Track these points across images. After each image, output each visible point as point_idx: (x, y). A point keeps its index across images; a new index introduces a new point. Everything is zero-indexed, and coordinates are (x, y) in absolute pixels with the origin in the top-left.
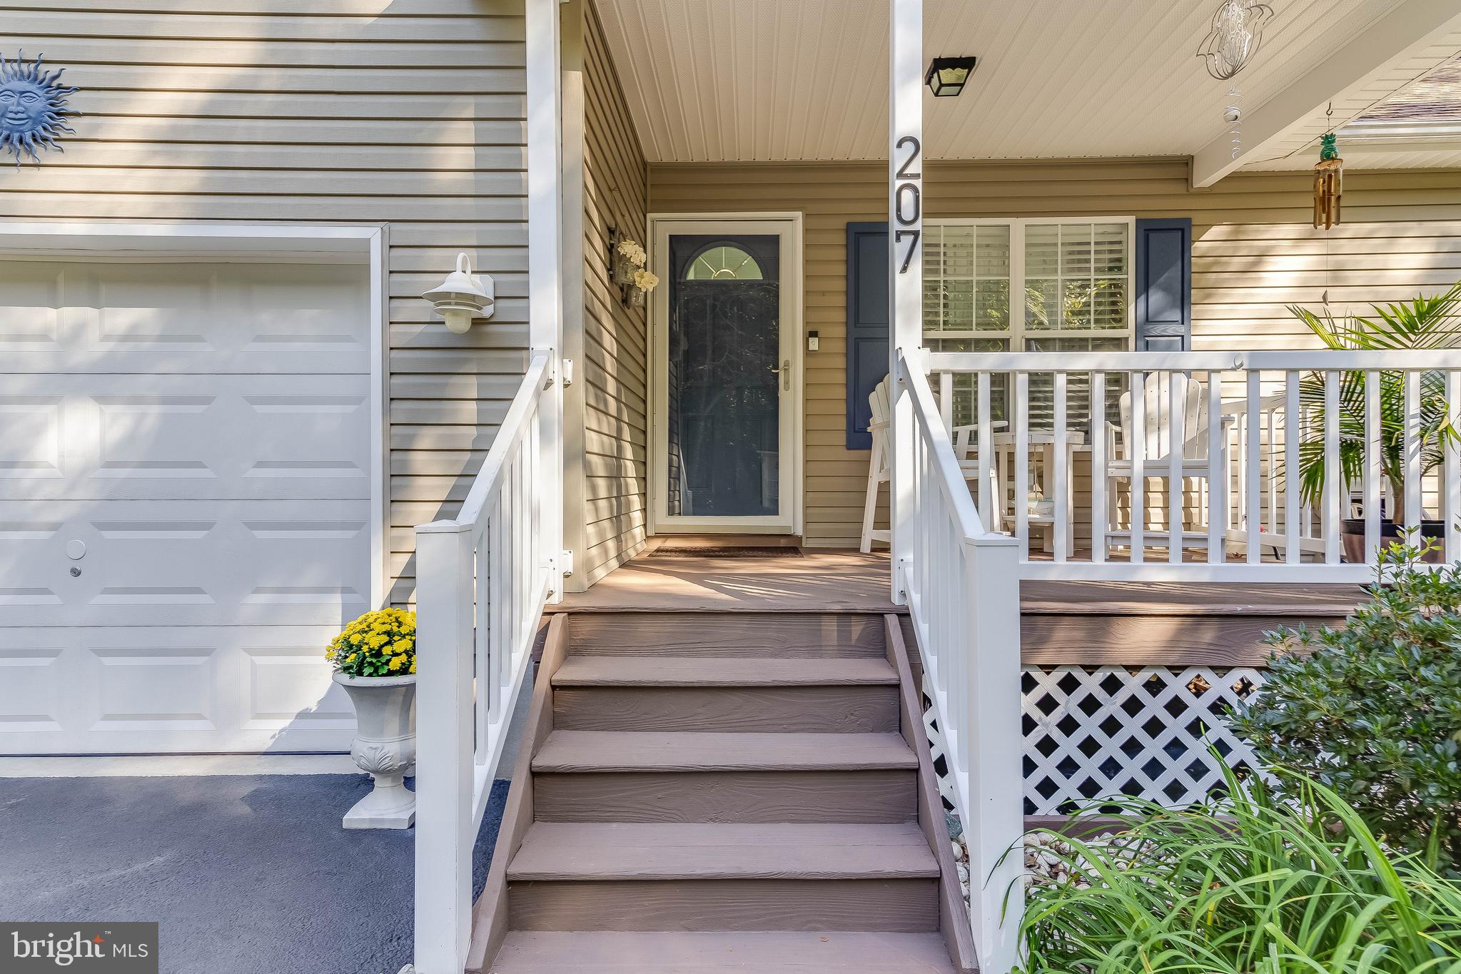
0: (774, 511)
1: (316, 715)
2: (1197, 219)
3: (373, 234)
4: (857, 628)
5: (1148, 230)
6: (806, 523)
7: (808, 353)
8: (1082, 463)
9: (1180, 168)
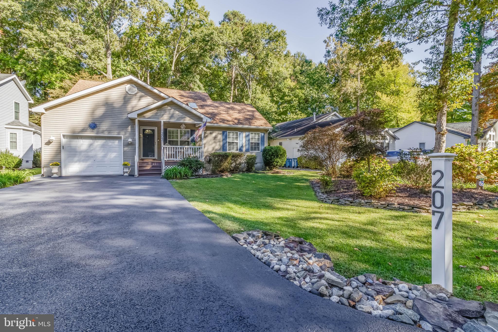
0: (154, 157)
1: (116, 171)
3: (122, 136)
4: (159, 163)
5: (191, 131)
6: (158, 158)
7: (158, 141)
9: (194, 126)
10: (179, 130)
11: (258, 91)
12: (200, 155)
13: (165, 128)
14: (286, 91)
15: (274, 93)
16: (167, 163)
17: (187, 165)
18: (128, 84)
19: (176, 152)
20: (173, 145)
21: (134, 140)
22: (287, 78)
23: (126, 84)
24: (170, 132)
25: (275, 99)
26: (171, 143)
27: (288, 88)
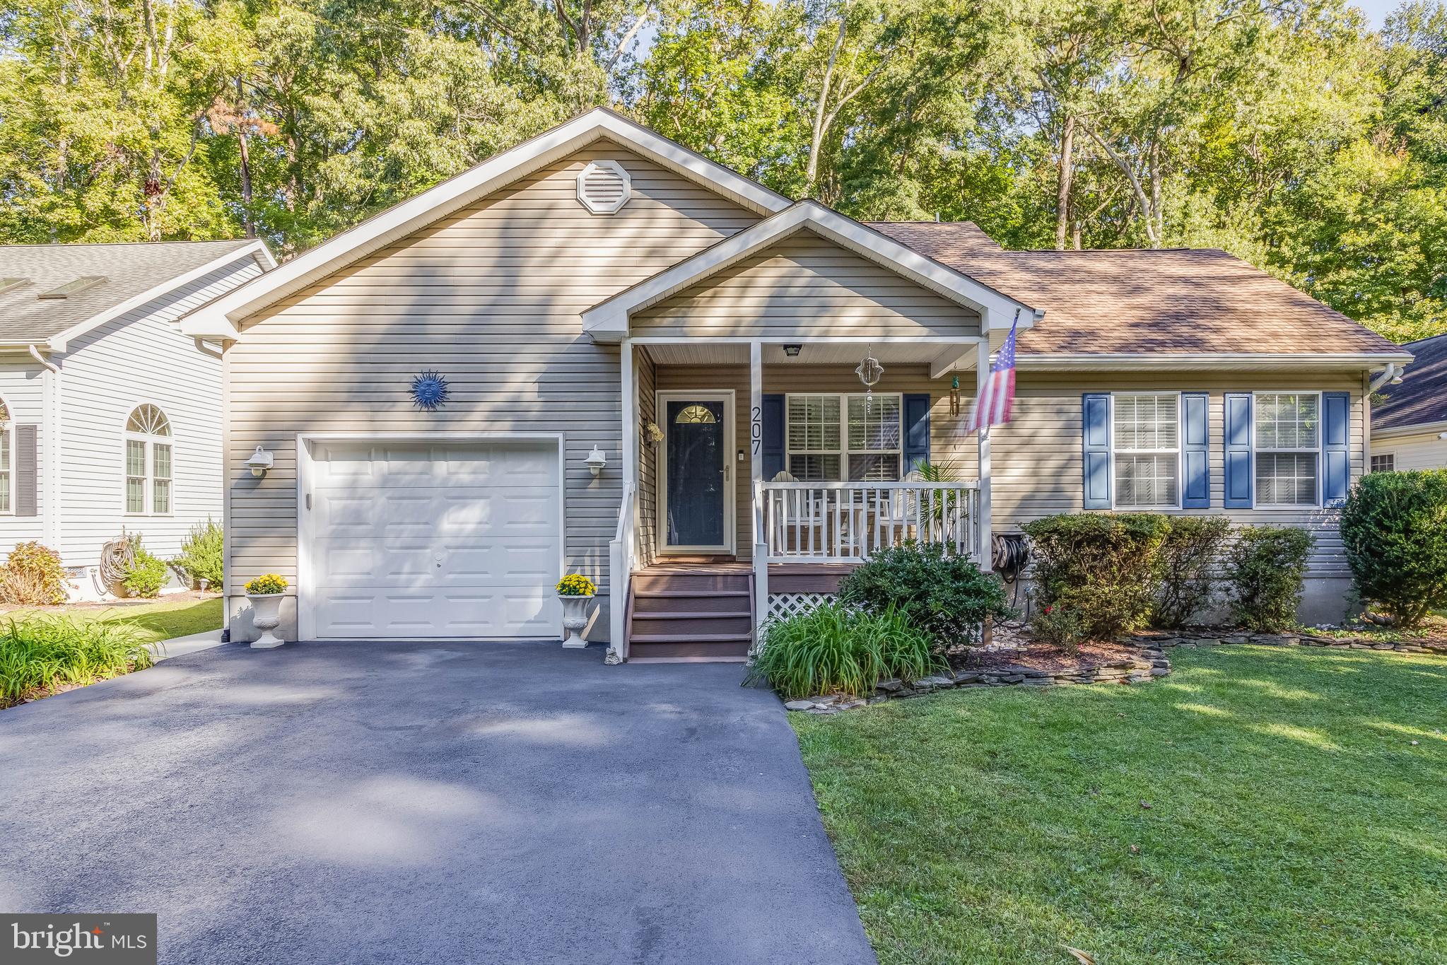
0: (721, 543)
1: (533, 622)
2: (933, 394)
3: (560, 436)
4: (740, 579)
5: (909, 399)
6: (738, 549)
7: (738, 462)
8: (871, 517)
9: (924, 368)
10: (844, 398)
11: (1196, 219)
12: (965, 530)
13: (774, 390)
14: (1348, 203)
15: (1280, 223)
16: (783, 581)
17: (902, 600)
18: (586, 162)
19: (830, 516)
20: (813, 476)
21: (614, 456)
22: (1347, 142)
23: (577, 165)
24: (798, 413)
25: (1286, 251)
26: (806, 467)
27: (1352, 189)
